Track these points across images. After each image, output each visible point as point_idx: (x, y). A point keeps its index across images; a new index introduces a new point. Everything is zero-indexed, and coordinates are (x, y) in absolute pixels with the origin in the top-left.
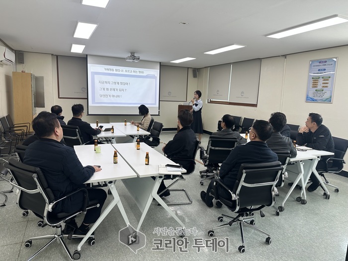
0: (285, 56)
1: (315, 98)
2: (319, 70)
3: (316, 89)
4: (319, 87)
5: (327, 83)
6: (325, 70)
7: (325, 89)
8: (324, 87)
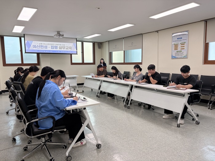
0: (157, 31)
1: (177, 57)
2: (178, 39)
3: (176, 51)
4: (179, 49)
5: (184, 47)
6: (181, 38)
7: (182, 50)
8: (182, 49)
